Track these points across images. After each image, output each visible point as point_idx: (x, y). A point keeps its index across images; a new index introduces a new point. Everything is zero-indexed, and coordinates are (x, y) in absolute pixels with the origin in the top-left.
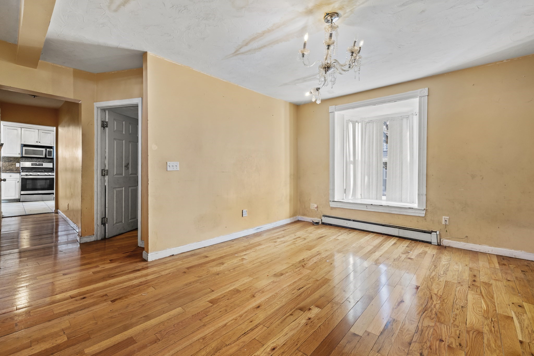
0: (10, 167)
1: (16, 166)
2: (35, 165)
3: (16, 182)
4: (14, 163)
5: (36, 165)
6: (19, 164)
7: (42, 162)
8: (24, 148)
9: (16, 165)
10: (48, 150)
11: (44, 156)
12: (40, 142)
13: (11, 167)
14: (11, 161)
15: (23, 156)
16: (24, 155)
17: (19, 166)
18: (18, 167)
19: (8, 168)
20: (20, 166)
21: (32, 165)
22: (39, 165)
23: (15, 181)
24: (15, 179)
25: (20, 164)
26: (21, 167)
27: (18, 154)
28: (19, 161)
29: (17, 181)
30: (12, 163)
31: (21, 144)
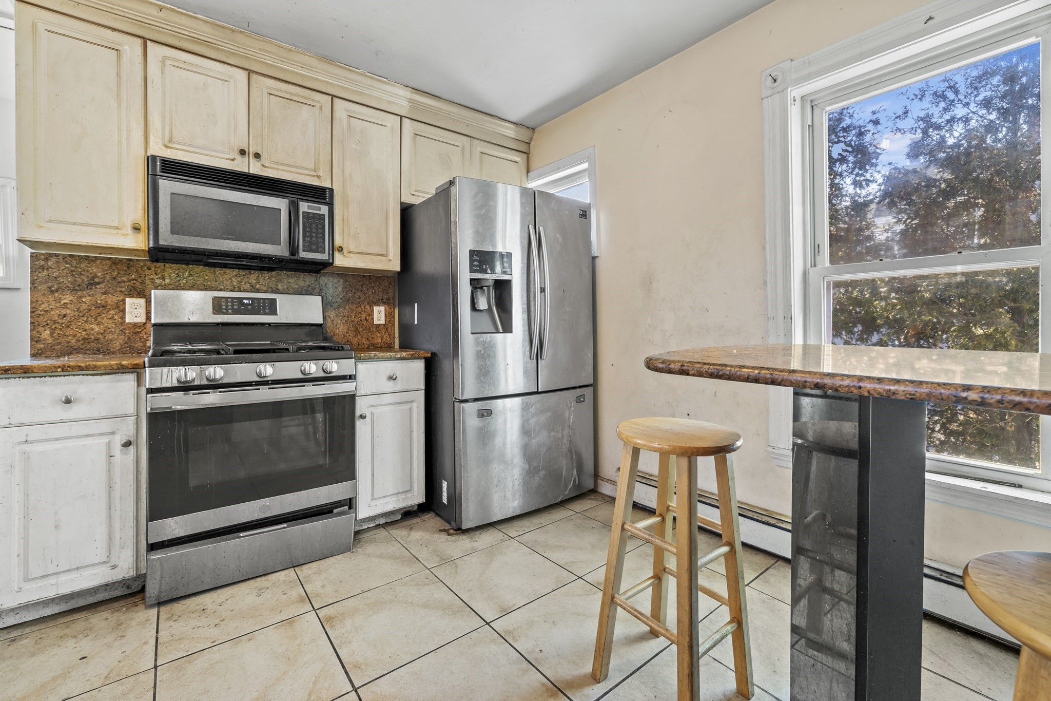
0: (87, 327)
1: (123, 317)
2: (235, 312)
3: (109, 445)
4: (111, 300)
5: (240, 307)
6: (142, 301)
7: (266, 292)
8: (167, 186)
9: (124, 311)
10: (304, 207)
11: (279, 250)
12: (257, 156)
13: (97, 329)
14: (92, 284)
15: (162, 242)
16: (167, 239)
17: (142, 319)
18: (135, 325)
19: (75, 334)
20: (148, 318)
21: (218, 306)
22: (258, 307)
23: (105, 440)
24: (105, 426)
25: (148, 302)
26: (153, 322)
27: (129, 230)
28: (143, 283)
29: (118, 440)
30: (100, 299)
31: (148, 158)
